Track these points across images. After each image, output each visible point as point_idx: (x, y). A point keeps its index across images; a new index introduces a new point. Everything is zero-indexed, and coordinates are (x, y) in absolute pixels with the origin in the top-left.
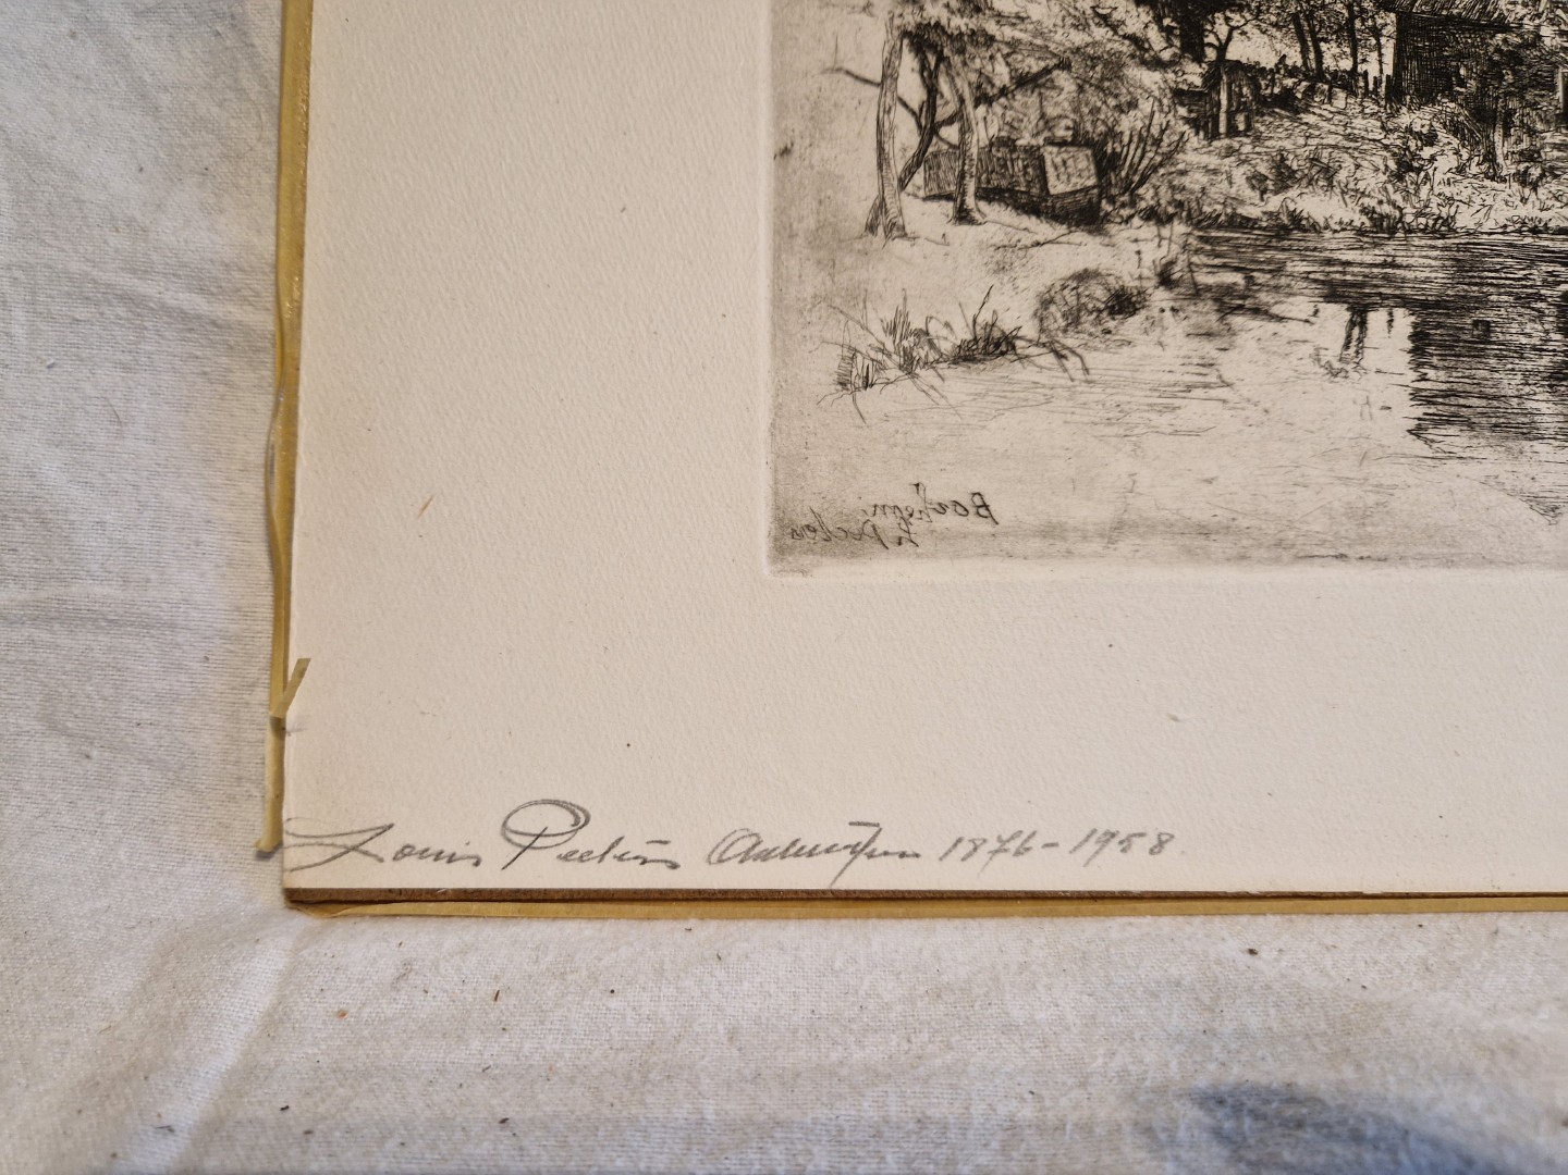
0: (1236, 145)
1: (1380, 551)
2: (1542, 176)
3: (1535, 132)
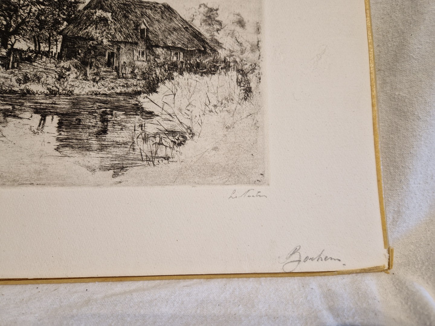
0: (14, 71)
1: (43, 182)
2: (100, 79)
3: (99, 68)
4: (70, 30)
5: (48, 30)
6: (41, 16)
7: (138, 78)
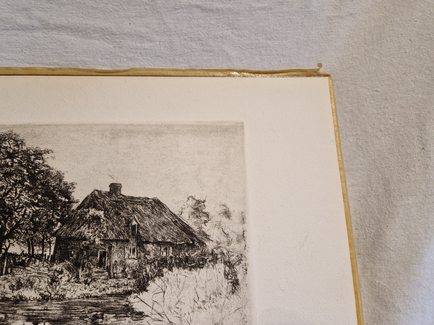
0: (7, 277)
2: (91, 281)
3: (90, 269)
4: (63, 231)
5: (42, 232)
6: (35, 218)
7: (129, 277)
